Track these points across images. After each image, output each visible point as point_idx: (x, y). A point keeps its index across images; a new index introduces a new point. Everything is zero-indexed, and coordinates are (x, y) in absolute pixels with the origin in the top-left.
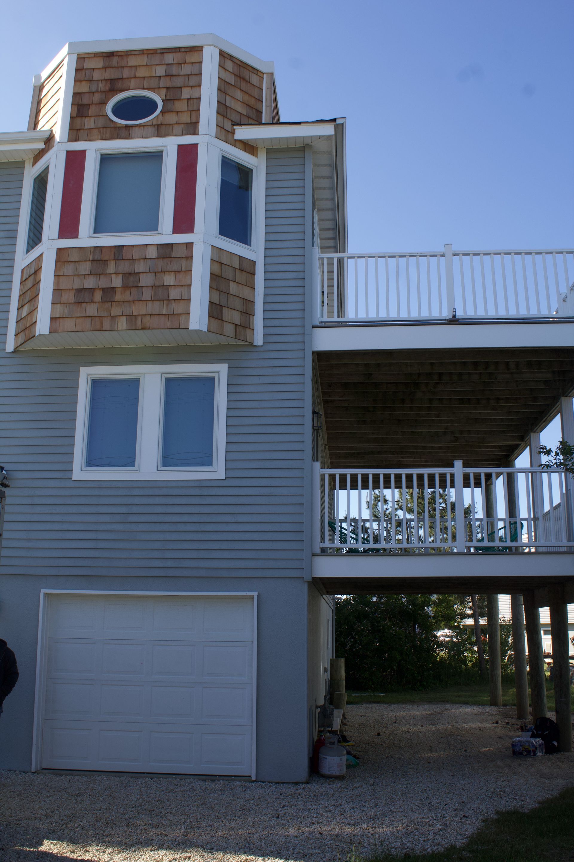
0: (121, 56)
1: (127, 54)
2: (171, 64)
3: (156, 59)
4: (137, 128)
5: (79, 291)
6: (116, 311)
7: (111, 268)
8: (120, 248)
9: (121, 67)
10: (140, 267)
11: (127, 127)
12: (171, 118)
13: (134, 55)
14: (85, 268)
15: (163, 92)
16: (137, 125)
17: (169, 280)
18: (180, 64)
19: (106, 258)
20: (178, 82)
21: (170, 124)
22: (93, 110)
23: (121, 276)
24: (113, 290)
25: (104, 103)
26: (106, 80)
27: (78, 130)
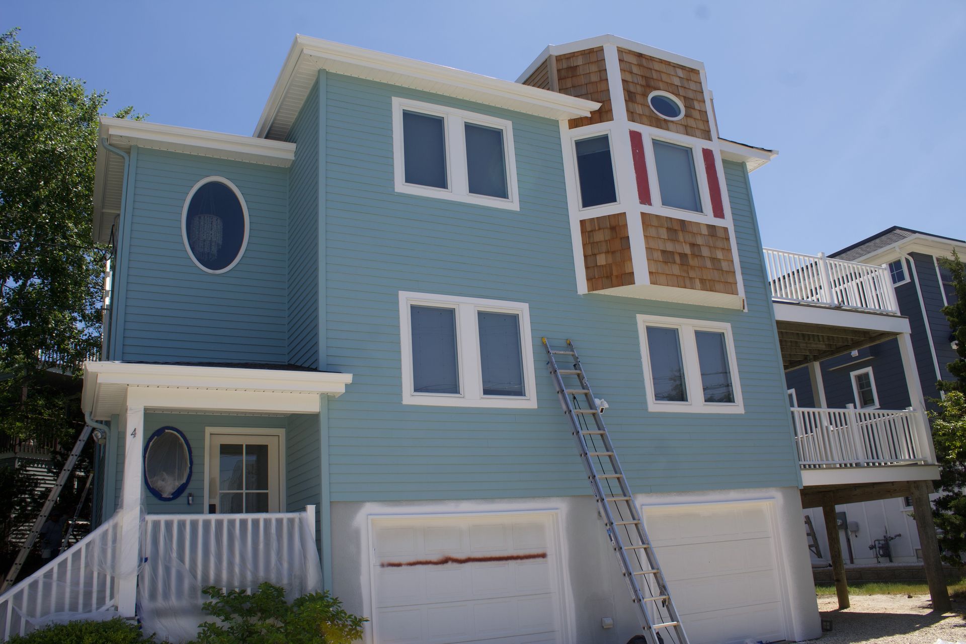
0: (648, 59)
1: (651, 59)
2: (682, 78)
3: (671, 71)
4: (672, 123)
5: (664, 252)
6: (692, 274)
7: (681, 236)
8: (682, 223)
9: (650, 69)
10: (699, 241)
11: (665, 120)
12: (691, 122)
13: (656, 61)
14: (664, 233)
15: (682, 98)
16: (672, 122)
17: (719, 255)
18: (688, 80)
19: (676, 228)
20: (691, 95)
21: (692, 127)
22: (639, 98)
23: (688, 246)
24: (686, 255)
25: (645, 95)
26: (642, 76)
27: (632, 113)
